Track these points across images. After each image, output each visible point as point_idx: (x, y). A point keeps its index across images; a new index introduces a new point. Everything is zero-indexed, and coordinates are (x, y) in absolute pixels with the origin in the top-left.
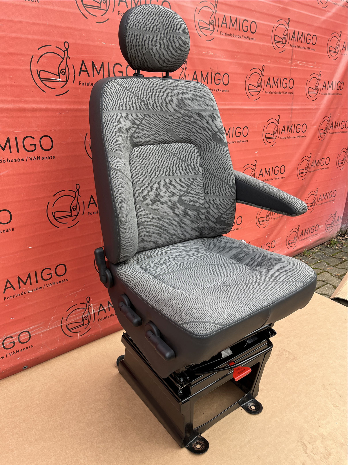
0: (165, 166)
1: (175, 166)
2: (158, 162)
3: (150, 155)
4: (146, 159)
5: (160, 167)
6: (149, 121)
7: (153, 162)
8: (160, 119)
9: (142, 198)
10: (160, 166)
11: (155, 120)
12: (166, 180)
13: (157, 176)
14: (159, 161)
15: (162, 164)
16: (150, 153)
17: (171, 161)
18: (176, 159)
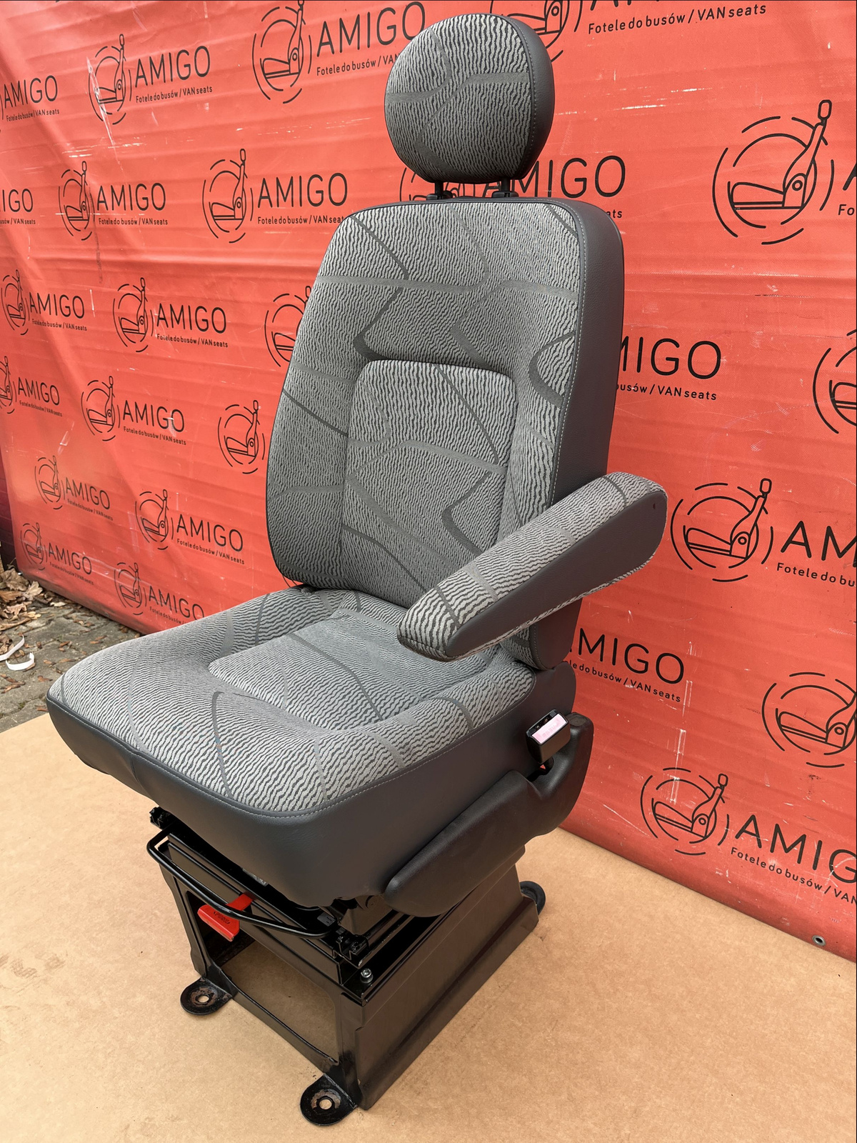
0: (433, 420)
1: (457, 426)
2: (421, 405)
3: (404, 385)
4: (390, 390)
5: (421, 419)
6: (406, 305)
7: (407, 402)
8: (433, 303)
9: (361, 473)
10: (423, 415)
11: (421, 304)
12: (427, 453)
13: (410, 437)
14: (423, 405)
15: (427, 412)
16: (405, 381)
17: (449, 411)
18: (462, 409)
